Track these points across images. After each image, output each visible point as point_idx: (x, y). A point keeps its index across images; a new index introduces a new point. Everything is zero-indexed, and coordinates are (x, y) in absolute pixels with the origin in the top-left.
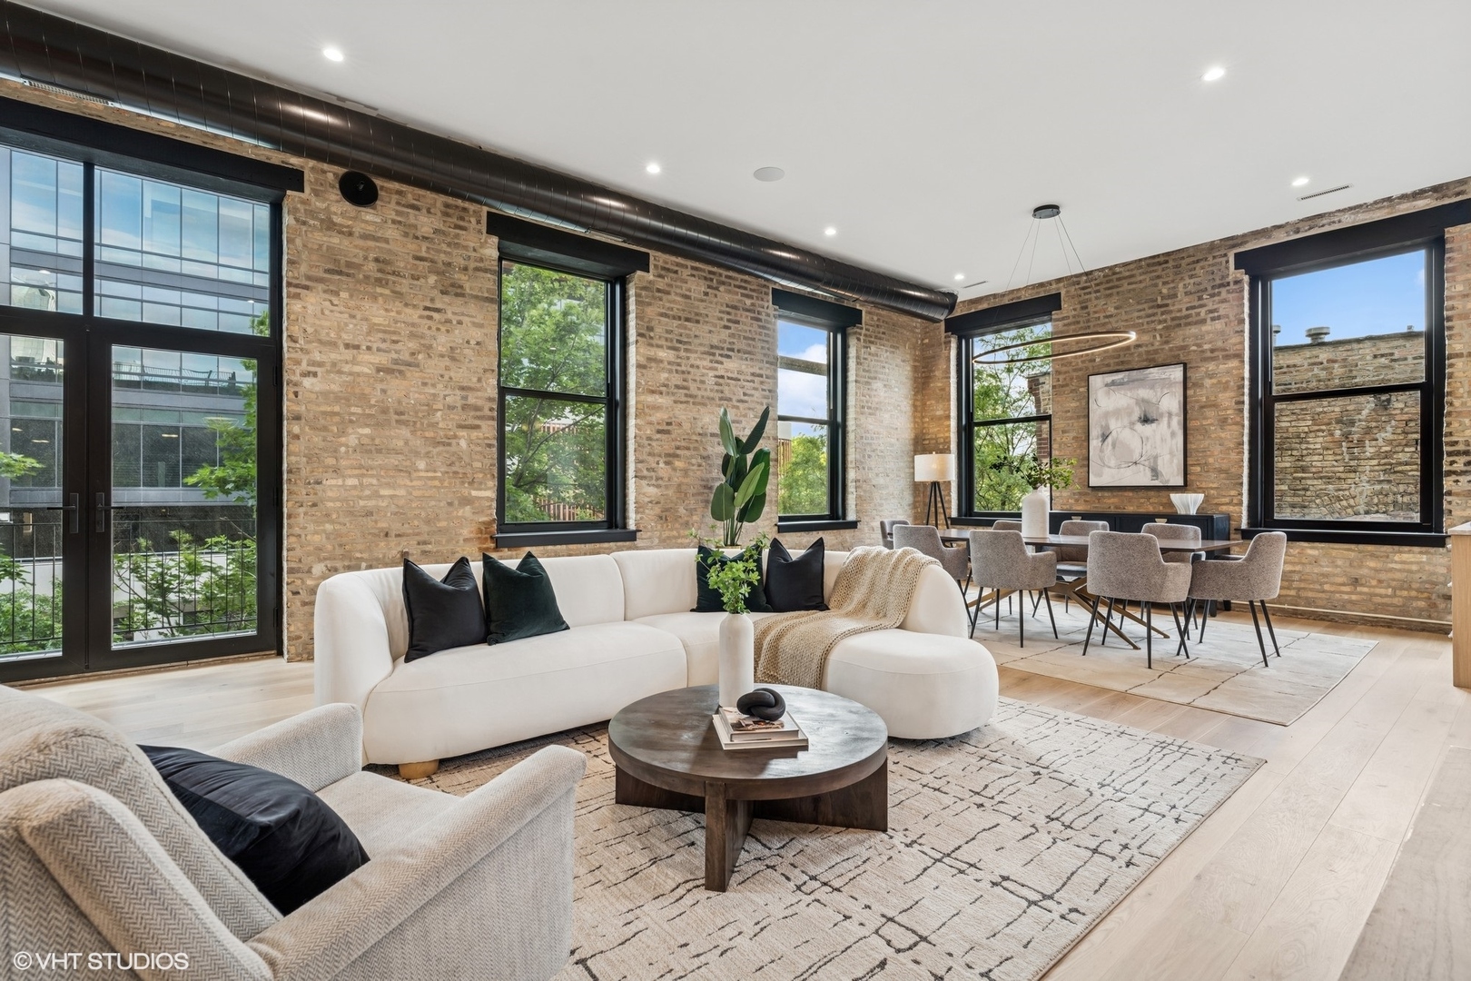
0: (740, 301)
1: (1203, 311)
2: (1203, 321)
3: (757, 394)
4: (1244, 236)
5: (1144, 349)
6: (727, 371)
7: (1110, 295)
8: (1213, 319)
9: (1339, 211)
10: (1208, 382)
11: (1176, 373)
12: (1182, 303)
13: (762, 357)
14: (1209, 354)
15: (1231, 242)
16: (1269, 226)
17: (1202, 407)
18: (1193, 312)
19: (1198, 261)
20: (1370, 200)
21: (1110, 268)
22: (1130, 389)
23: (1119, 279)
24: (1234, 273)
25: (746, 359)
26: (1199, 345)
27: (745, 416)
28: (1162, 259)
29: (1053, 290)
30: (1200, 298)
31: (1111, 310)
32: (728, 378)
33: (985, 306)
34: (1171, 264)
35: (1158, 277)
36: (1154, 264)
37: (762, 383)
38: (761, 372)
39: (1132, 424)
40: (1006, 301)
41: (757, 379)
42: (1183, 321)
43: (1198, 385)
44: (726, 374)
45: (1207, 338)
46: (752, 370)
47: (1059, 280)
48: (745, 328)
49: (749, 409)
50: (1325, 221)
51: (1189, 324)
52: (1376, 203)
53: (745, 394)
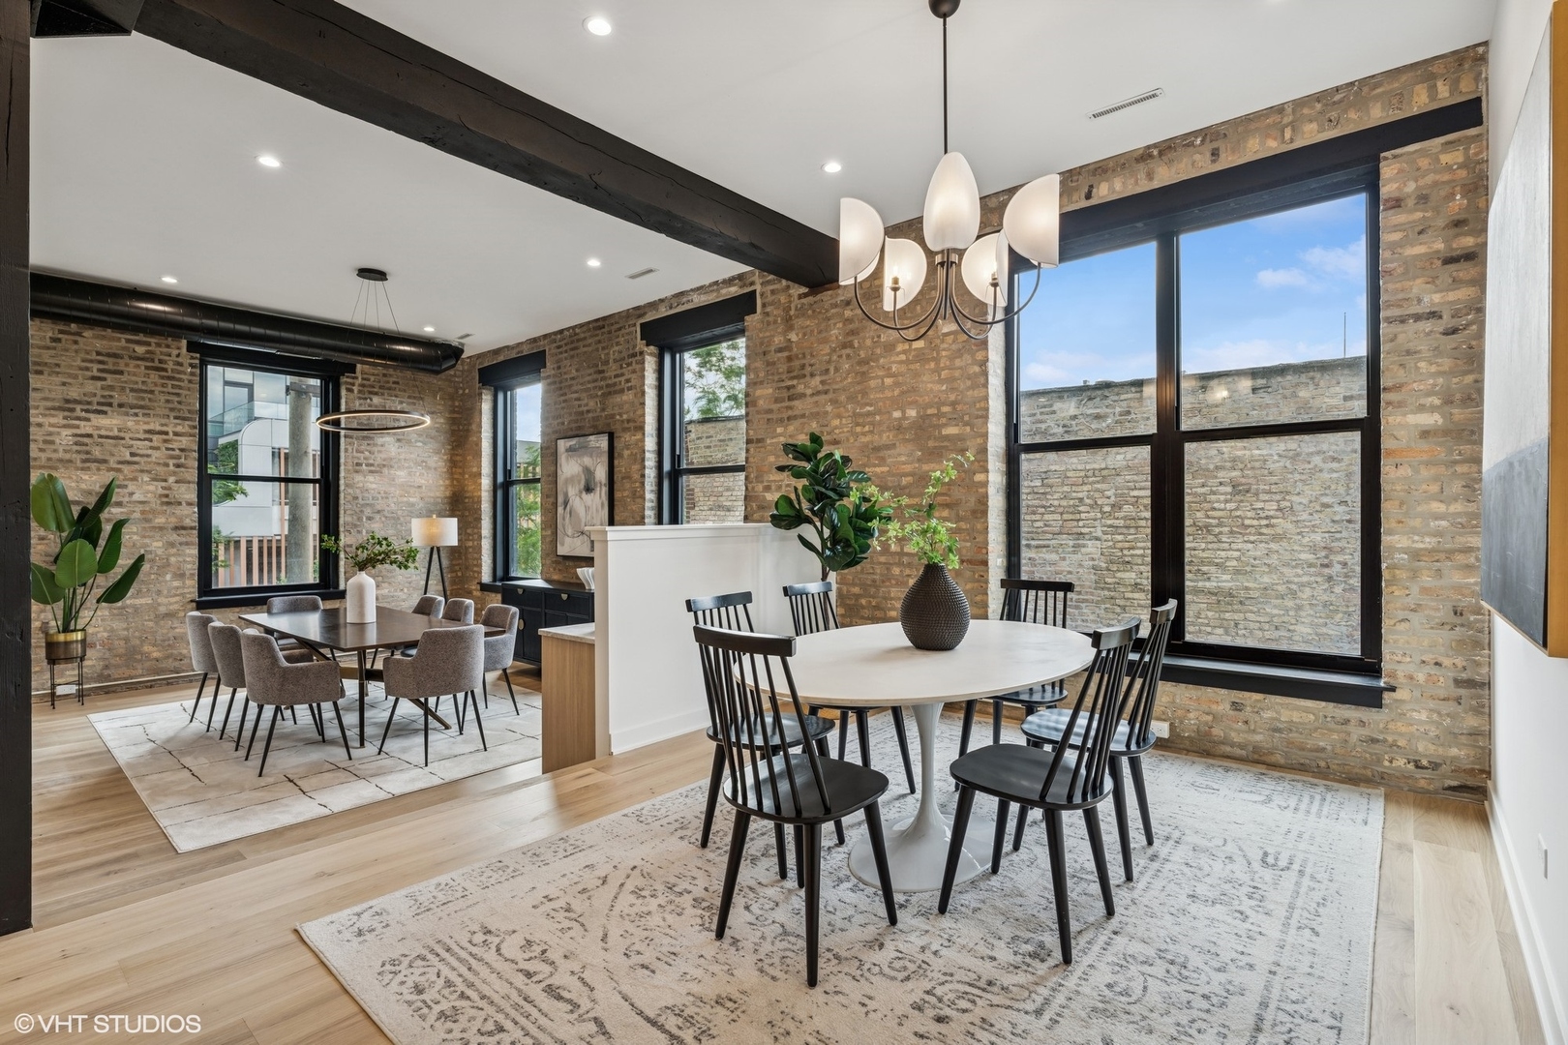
0: (124, 348)
1: (623, 379)
2: (622, 391)
3: (155, 454)
4: (645, 306)
5: (590, 415)
6: (98, 428)
7: (572, 357)
8: (629, 389)
9: (692, 290)
10: (626, 453)
11: (603, 442)
12: (612, 369)
13: (167, 412)
14: (626, 425)
15: (639, 311)
16: (657, 298)
17: (623, 478)
18: (617, 380)
19: (620, 329)
20: (707, 283)
21: (573, 328)
22: (579, 456)
23: (578, 340)
24: (640, 344)
25: (136, 415)
26: (621, 416)
27: (135, 479)
28: (600, 323)
29: (543, 345)
30: (621, 367)
31: (574, 373)
32: (101, 437)
33: (501, 358)
34: (605, 330)
35: (599, 342)
36: (595, 329)
37: (165, 441)
38: (164, 429)
39: (581, 492)
40: (513, 355)
41: (155, 437)
42: (612, 389)
43: (621, 456)
44: (95, 433)
45: (626, 407)
46: (147, 427)
47: (545, 336)
48: (134, 378)
49: (142, 471)
50: (685, 300)
51: (616, 392)
52: (711, 285)
53: (132, 454)
